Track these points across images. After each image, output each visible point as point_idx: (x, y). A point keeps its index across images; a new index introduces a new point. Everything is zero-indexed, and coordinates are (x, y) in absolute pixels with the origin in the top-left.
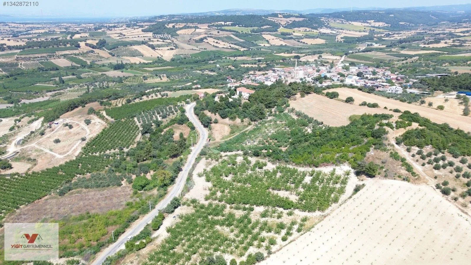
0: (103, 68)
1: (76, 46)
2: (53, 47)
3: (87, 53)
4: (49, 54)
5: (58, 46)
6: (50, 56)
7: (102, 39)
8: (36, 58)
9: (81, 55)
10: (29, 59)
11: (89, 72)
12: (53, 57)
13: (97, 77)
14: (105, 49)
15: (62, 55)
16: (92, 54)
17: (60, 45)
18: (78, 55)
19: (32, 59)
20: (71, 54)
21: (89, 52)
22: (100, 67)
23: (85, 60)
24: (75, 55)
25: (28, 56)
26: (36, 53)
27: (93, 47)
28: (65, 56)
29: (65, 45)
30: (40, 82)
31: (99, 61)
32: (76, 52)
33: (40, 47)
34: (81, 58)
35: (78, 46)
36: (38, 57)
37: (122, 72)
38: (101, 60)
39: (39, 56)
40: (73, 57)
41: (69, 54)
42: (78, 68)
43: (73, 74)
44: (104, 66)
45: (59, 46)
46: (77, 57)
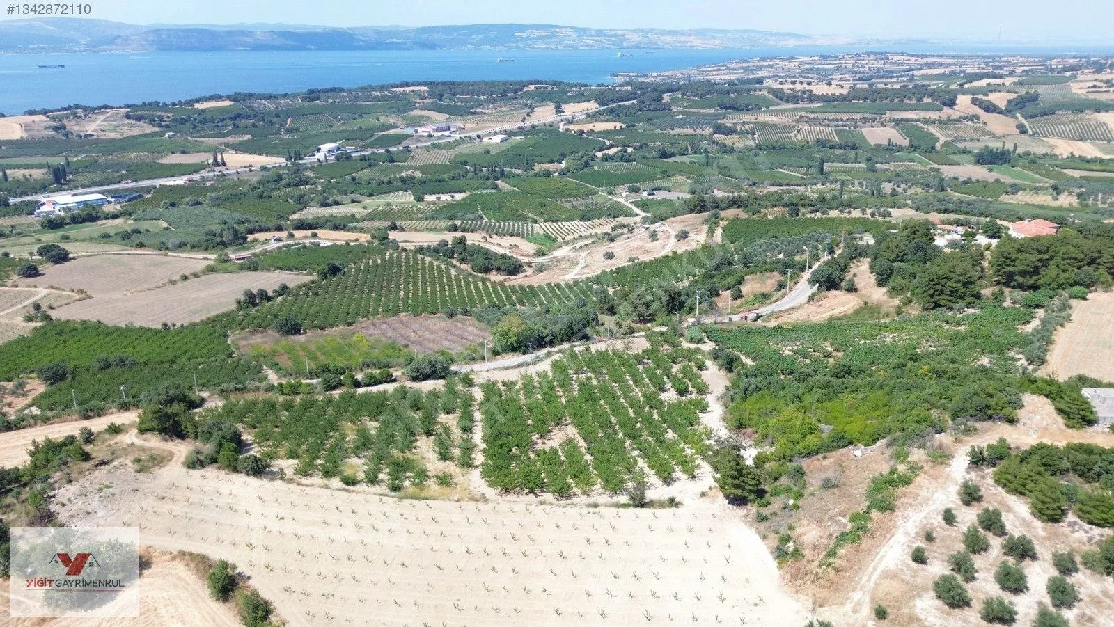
0: (955, 158)
1: (944, 104)
2: (892, 101)
3: (958, 120)
4: (866, 115)
5: (902, 101)
6: (866, 120)
7: (1032, 91)
8: (837, 120)
9: (940, 122)
10: (820, 122)
11: (912, 160)
12: (874, 122)
13: (914, 173)
14: (1018, 115)
15: (894, 121)
16: (970, 123)
17: (910, 99)
18: (933, 122)
19: (827, 122)
20: (918, 120)
21: (965, 118)
22: (954, 153)
23: (937, 135)
24: (926, 122)
25: (821, 116)
26: (845, 110)
27: (990, 108)
28: (897, 122)
29: (920, 99)
30: (790, 166)
31: (971, 140)
32: (933, 115)
33: (865, 99)
34: (933, 130)
35: (951, 103)
36: (842, 120)
37: (991, 170)
38: (978, 140)
39: (845, 117)
40: (917, 126)
41: (912, 120)
42: (900, 149)
43: (868, 160)
44: (964, 151)
45: (907, 101)
46: (926, 126)
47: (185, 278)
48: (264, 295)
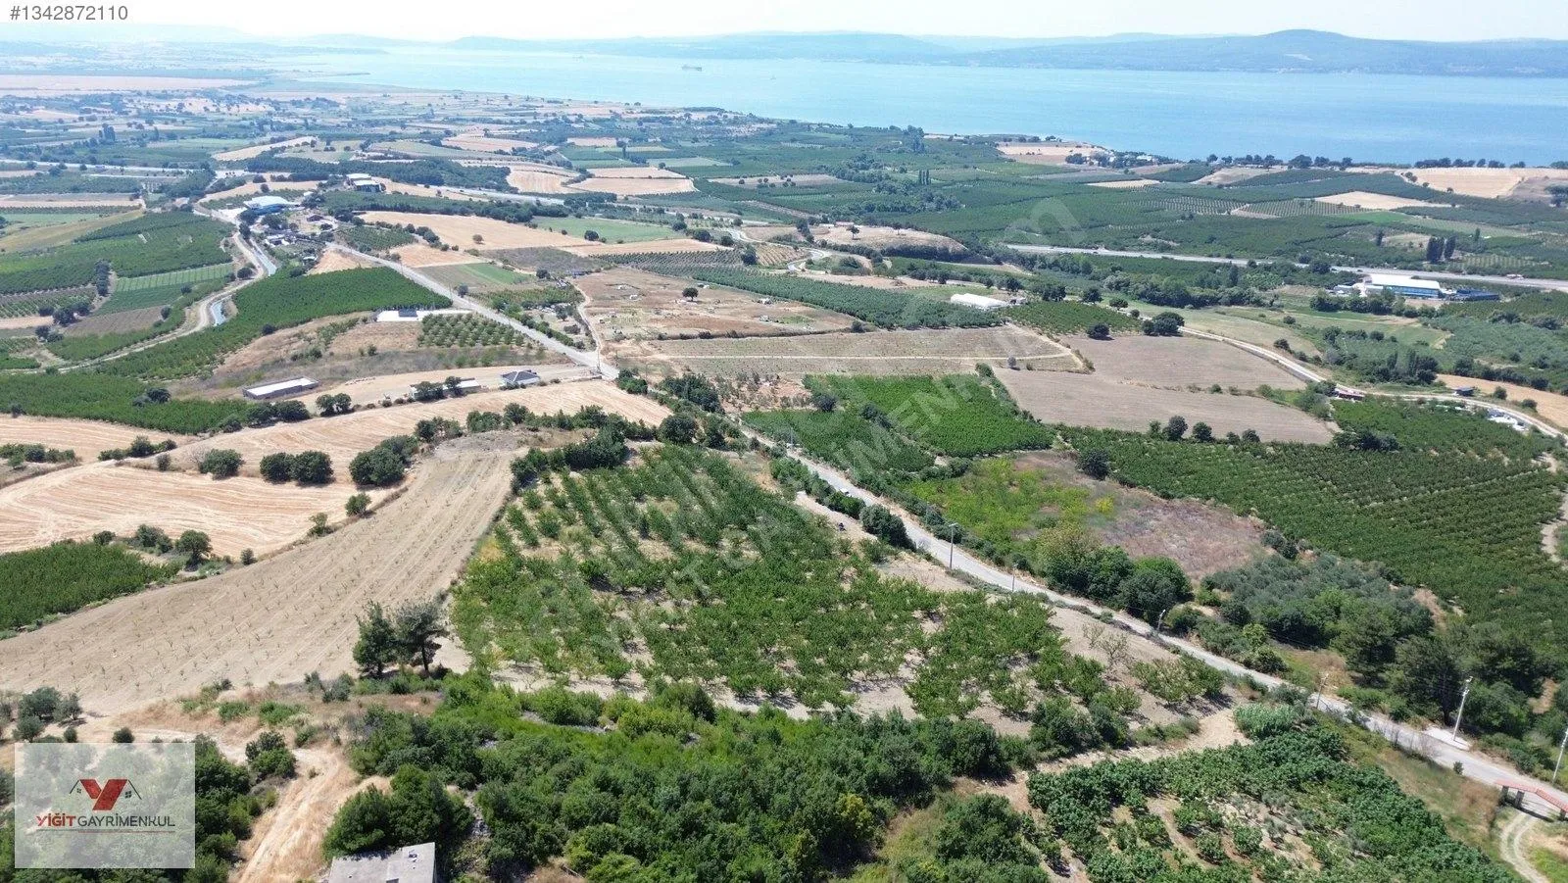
47: (1218, 390)
48: (1203, 433)
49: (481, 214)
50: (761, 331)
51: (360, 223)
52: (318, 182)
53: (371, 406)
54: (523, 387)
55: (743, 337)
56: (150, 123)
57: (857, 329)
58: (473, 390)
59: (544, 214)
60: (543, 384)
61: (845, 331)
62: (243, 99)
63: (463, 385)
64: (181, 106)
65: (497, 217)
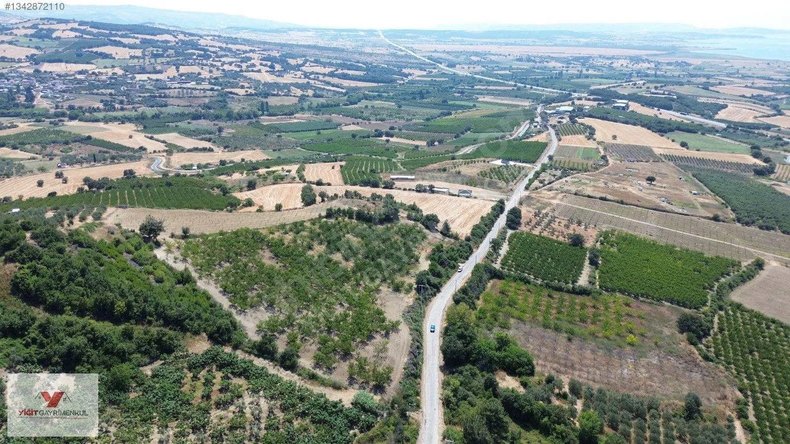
49: (643, 126)
50: (647, 205)
51: (574, 122)
52: (597, 102)
53: (400, 189)
54: (458, 196)
55: (627, 204)
56: (587, 70)
57: (716, 219)
58: (438, 192)
59: (684, 130)
60: (468, 197)
61: (705, 218)
62: (643, 61)
63: (435, 189)
64: (612, 63)
65: (649, 129)
